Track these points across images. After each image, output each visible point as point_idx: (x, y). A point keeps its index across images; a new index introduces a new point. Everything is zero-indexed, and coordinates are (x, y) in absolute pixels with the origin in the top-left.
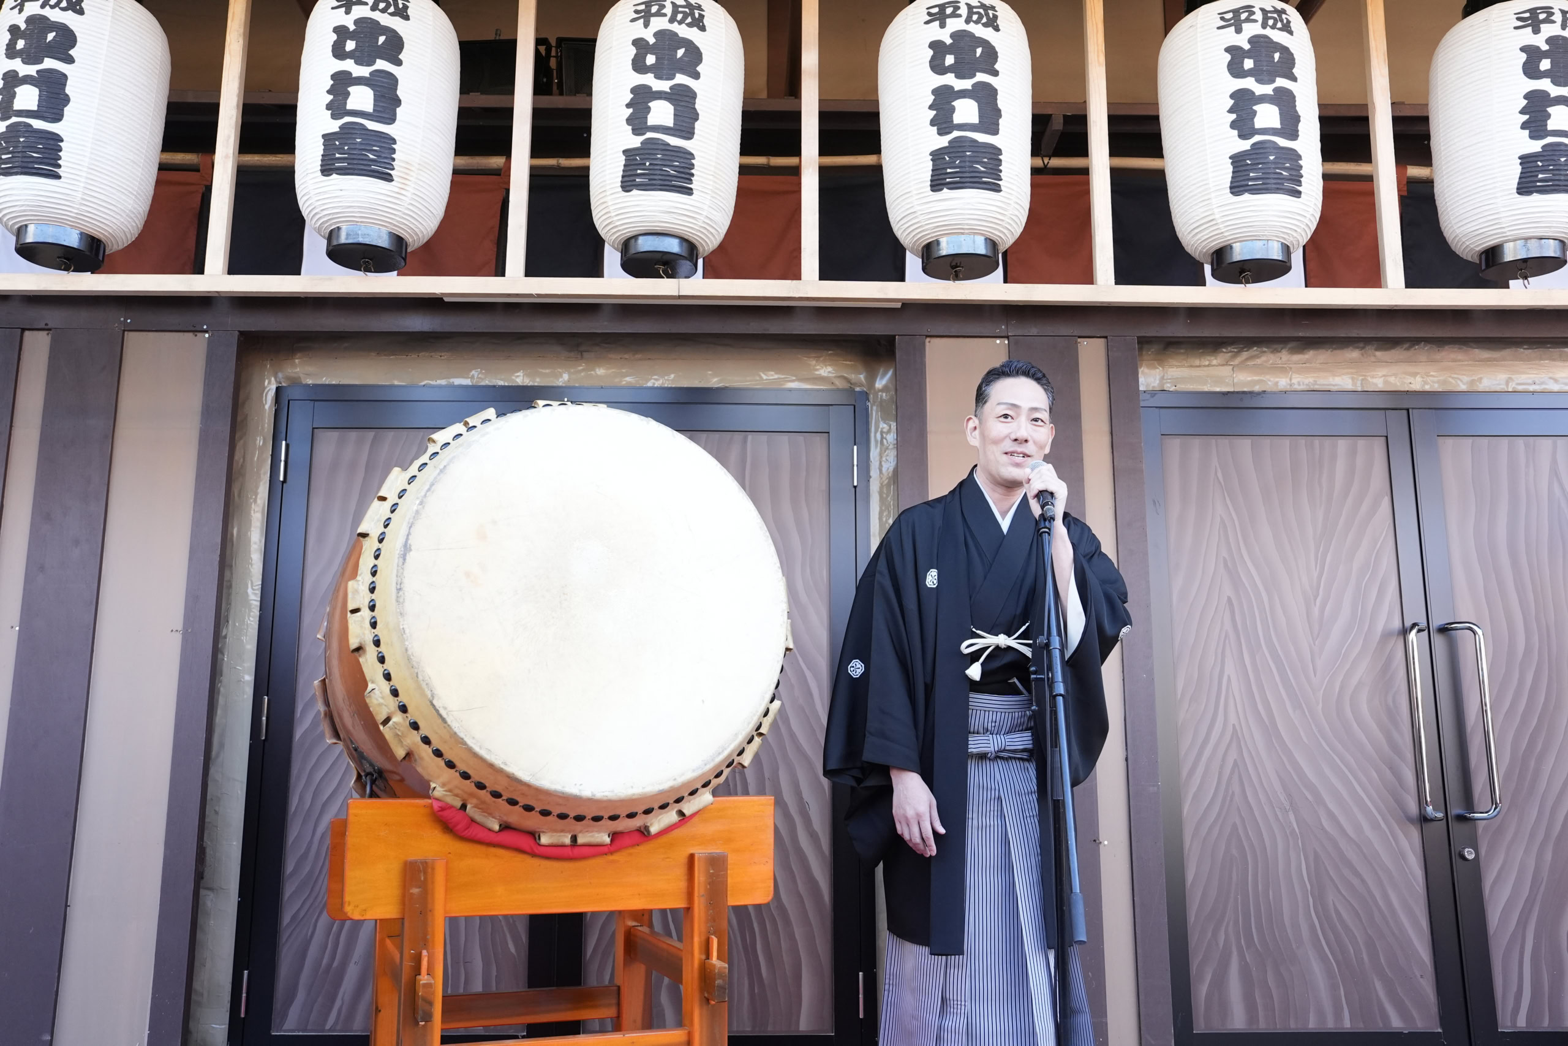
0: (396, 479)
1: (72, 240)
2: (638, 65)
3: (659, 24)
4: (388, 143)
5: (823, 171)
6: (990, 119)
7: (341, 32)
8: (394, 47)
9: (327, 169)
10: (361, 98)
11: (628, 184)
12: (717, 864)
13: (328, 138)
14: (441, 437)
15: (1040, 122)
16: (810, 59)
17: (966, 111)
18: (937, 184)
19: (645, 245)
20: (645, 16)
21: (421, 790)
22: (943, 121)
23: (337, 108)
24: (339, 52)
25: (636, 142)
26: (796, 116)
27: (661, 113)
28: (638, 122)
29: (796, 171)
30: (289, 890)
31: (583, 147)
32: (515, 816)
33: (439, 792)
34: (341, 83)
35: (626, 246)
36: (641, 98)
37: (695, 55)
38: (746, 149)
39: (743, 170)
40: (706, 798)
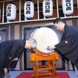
0: (32, 33)
1: (12, 20)
2: (46, 4)
3: (47, 1)
4: (30, 11)
5: (59, 10)
6: (70, 5)
7: (27, 5)
8: (30, 5)
9: (26, 14)
10: (28, 9)
11: (46, 12)
12: (55, 57)
13: (26, 12)
14: (35, 30)
15: (74, 5)
16: (57, 2)
17: (68, 5)
18: (67, 10)
19: (47, 16)
20: (46, 1)
21: (35, 53)
22: (67, 6)
23: (27, 10)
24: (27, 6)
25: (46, 10)
26: (56, 6)
27: (47, 7)
28: (46, 8)
29: (57, 10)
30: (27, 59)
31: (42, 10)
32: (42, 54)
33: (37, 53)
34: (27, 8)
35: (46, 16)
36: (46, 7)
37: (49, 3)
38: (53, 9)
39: (53, 10)
40: (54, 53)
